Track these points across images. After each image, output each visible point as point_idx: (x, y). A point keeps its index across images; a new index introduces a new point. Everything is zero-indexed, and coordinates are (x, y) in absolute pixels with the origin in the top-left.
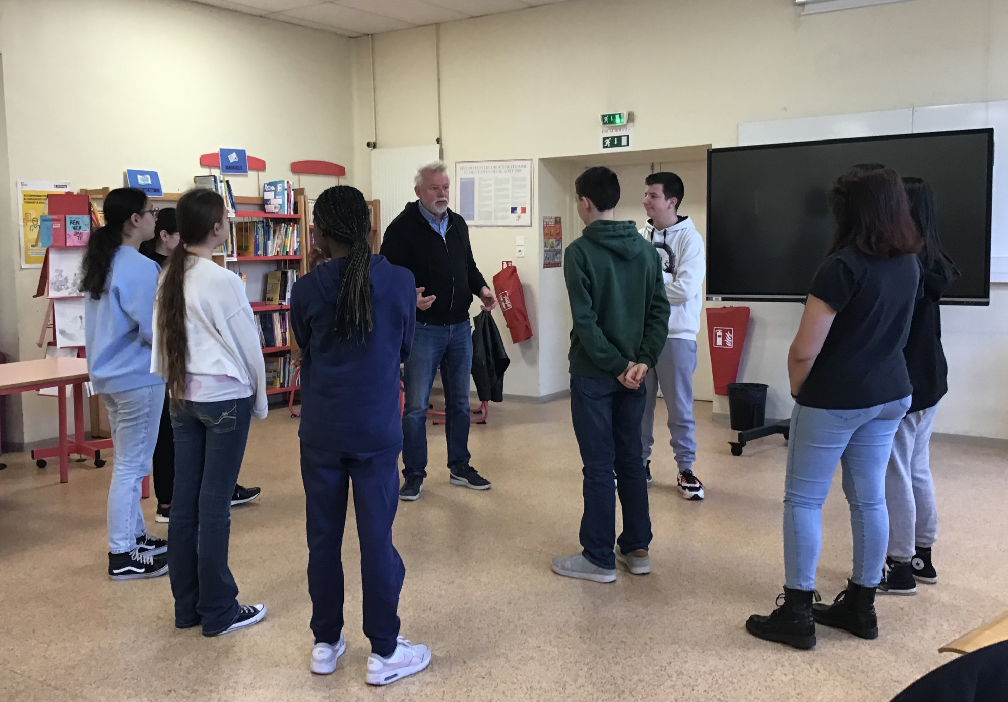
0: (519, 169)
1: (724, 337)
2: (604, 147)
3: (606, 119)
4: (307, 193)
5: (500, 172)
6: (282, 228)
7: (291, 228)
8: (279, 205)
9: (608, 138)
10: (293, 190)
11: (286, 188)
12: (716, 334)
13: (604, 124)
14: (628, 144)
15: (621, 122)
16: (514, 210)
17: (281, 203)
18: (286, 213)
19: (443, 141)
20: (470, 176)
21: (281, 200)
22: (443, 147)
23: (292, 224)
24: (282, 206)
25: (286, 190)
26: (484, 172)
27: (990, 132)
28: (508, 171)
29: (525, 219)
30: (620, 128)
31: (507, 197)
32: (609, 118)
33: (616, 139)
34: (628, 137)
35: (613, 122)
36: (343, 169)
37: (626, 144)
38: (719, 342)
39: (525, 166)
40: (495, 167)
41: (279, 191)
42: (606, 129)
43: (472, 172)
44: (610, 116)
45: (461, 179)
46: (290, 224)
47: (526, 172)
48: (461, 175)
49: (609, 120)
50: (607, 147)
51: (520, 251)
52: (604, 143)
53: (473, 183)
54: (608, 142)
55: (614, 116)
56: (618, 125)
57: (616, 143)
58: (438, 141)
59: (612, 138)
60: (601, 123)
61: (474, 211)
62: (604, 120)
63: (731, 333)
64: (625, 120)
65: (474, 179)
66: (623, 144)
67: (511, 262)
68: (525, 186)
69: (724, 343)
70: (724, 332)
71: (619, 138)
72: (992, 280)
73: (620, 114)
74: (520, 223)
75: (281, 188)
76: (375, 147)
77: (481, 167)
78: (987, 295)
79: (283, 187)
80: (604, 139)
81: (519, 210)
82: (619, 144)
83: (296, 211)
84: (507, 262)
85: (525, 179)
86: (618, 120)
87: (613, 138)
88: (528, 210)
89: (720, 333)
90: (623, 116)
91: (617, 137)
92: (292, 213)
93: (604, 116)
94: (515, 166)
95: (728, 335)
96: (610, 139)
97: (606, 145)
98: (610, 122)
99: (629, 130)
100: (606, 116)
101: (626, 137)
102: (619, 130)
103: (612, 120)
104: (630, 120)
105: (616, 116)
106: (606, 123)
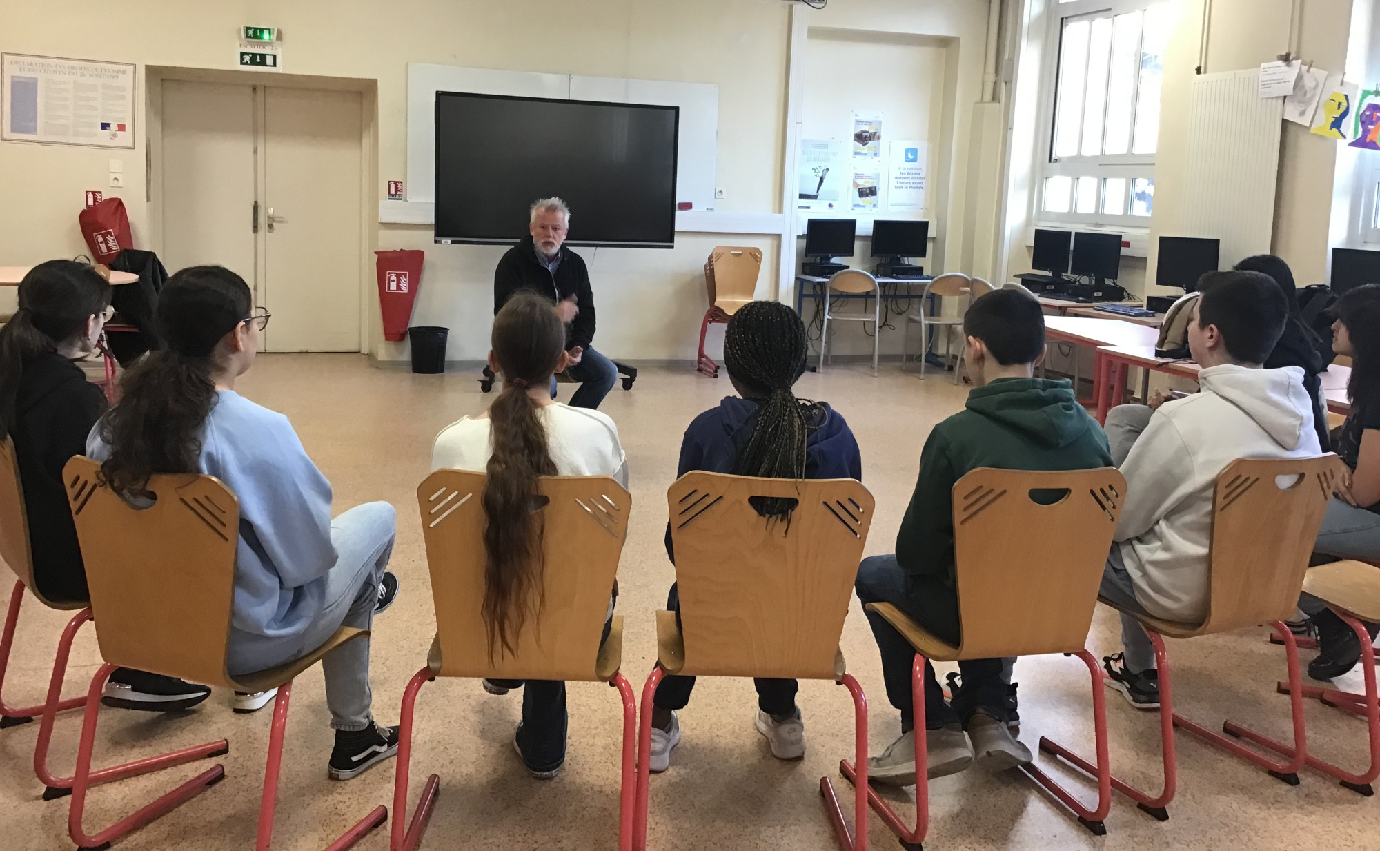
0: (116, 74)
1: (399, 282)
2: (242, 63)
3: (251, 32)
5: (83, 75)
9: (247, 54)
12: (389, 278)
13: (247, 37)
14: (275, 65)
15: (270, 39)
16: (105, 126)
20: (28, 74)
26: (54, 71)
27: (676, 109)
28: (97, 76)
29: (124, 138)
30: (265, 44)
31: (95, 109)
32: (255, 32)
33: (258, 57)
34: (275, 57)
35: (261, 38)
37: (272, 64)
38: (393, 286)
39: (124, 72)
40: (73, 68)
42: (247, 43)
43: (32, 70)
44: (256, 29)
45: (13, 77)
47: (126, 80)
48: (12, 71)
49: (254, 34)
50: (247, 63)
51: (116, 179)
52: (242, 59)
53: (34, 84)
54: (247, 58)
55: (262, 30)
56: (263, 41)
57: (258, 60)
59: (252, 54)
60: (243, 35)
61: (36, 122)
62: (247, 33)
63: (406, 277)
64: (274, 37)
65: (36, 79)
66: (268, 63)
67: (100, 192)
68: (123, 97)
69: (399, 287)
70: (398, 276)
71: (263, 57)
72: (677, 228)
73: (269, 30)
74: (116, 142)
77: (50, 65)
78: (672, 241)
80: (242, 54)
81: (114, 127)
82: (263, 63)
84: (94, 193)
85: (124, 90)
86: (266, 36)
87: (254, 56)
88: (128, 128)
89: (393, 277)
90: (273, 32)
91: (261, 55)
93: (248, 28)
94: (109, 71)
95: (403, 279)
96: (251, 55)
97: (245, 61)
98: (255, 36)
99: (276, 49)
100: (250, 28)
101: (272, 57)
102: (264, 47)
103: (258, 34)
104: (279, 37)
105: (265, 31)
106: (250, 37)
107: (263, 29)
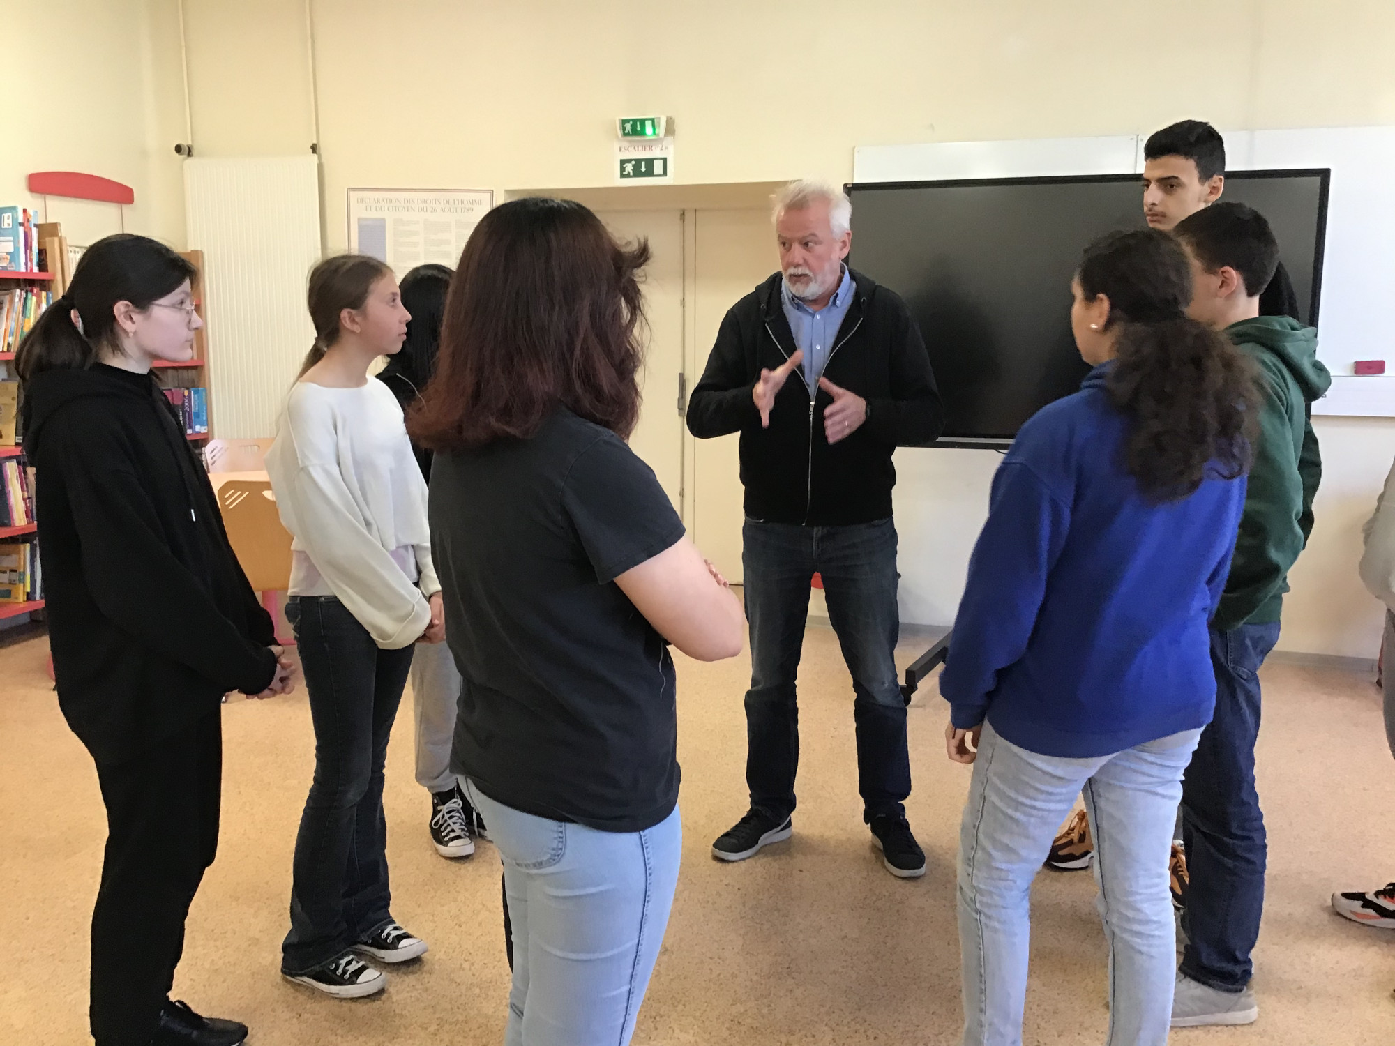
0: (470, 206)
2: (622, 176)
3: (628, 127)
4: (63, 231)
5: (434, 210)
6: (17, 299)
7: (34, 299)
8: (8, 253)
9: (629, 161)
10: (36, 226)
11: (21, 220)
13: (625, 134)
14: (665, 173)
15: (654, 134)
17: (12, 250)
18: (23, 269)
19: (322, 148)
20: (374, 214)
21: (12, 243)
22: (324, 160)
23: (35, 291)
24: (13, 256)
25: (21, 224)
26: (403, 209)
27: (1324, 174)
28: (449, 210)
30: (650, 145)
32: (634, 127)
33: (643, 163)
34: (665, 160)
35: (642, 133)
36: (130, 191)
37: (661, 173)
39: (479, 202)
40: (424, 201)
41: (6, 226)
42: (626, 144)
43: (380, 209)
44: (635, 121)
45: (359, 219)
46: (32, 291)
48: (359, 212)
49: (633, 129)
50: (628, 176)
52: (622, 169)
53: (384, 227)
54: (629, 168)
55: (643, 122)
56: (648, 138)
57: (643, 169)
58: (314, 148)
59: (635, 160)
60: (620, 133)
62: (624, 129)
64: (661, 131)
65: (384, 220)
66: (655, 173)
71: (650, 163)
73: (653, 120)
75: (10, 221)
76: (189, 154)
77: (397, 200)
79: (14, 219)
80: (623, 162)
82: (649, 173)
83: (43, 265)
86: (649, 130)
87: (638, 162)
90: (659, 123)
91: (645, 160)
92: (36, 269)
93: (624, 122)
94: (462, 202)
96: (633, 162)
97: (626, 173)
98: (635, 132)
99: (667, 148)
100: (628, 121)
101: (662, 161)
102: (650, 148)
103: (639, 129)
104: (670, 130)
105: (647, 122)
106: (628, 134)
107: (644, 120)
